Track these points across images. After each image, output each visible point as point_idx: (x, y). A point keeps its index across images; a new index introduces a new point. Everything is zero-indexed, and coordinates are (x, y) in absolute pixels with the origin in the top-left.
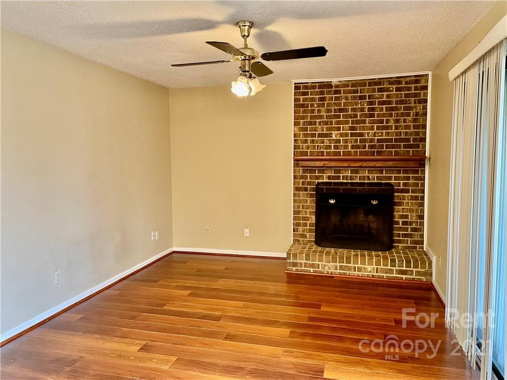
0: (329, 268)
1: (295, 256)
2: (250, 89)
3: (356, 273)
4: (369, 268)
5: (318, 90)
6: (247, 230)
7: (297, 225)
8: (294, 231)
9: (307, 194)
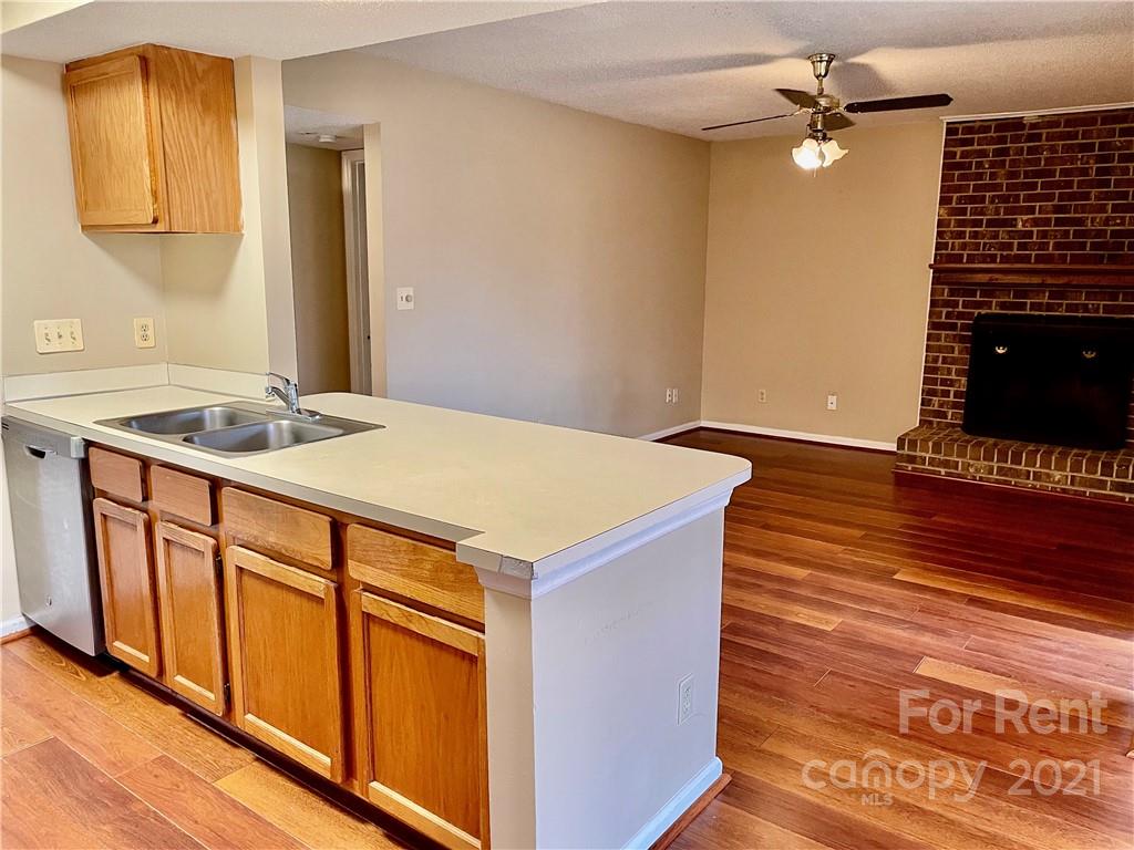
0: (977, 470)
1: (913, 444)
2: (822, 156)
3: (1031, 482)
4: (1057, 475)
5: (994, 135)
6: (832, 399)
7: (928, 393)
8: (922, 405)
9: (955, 336)
